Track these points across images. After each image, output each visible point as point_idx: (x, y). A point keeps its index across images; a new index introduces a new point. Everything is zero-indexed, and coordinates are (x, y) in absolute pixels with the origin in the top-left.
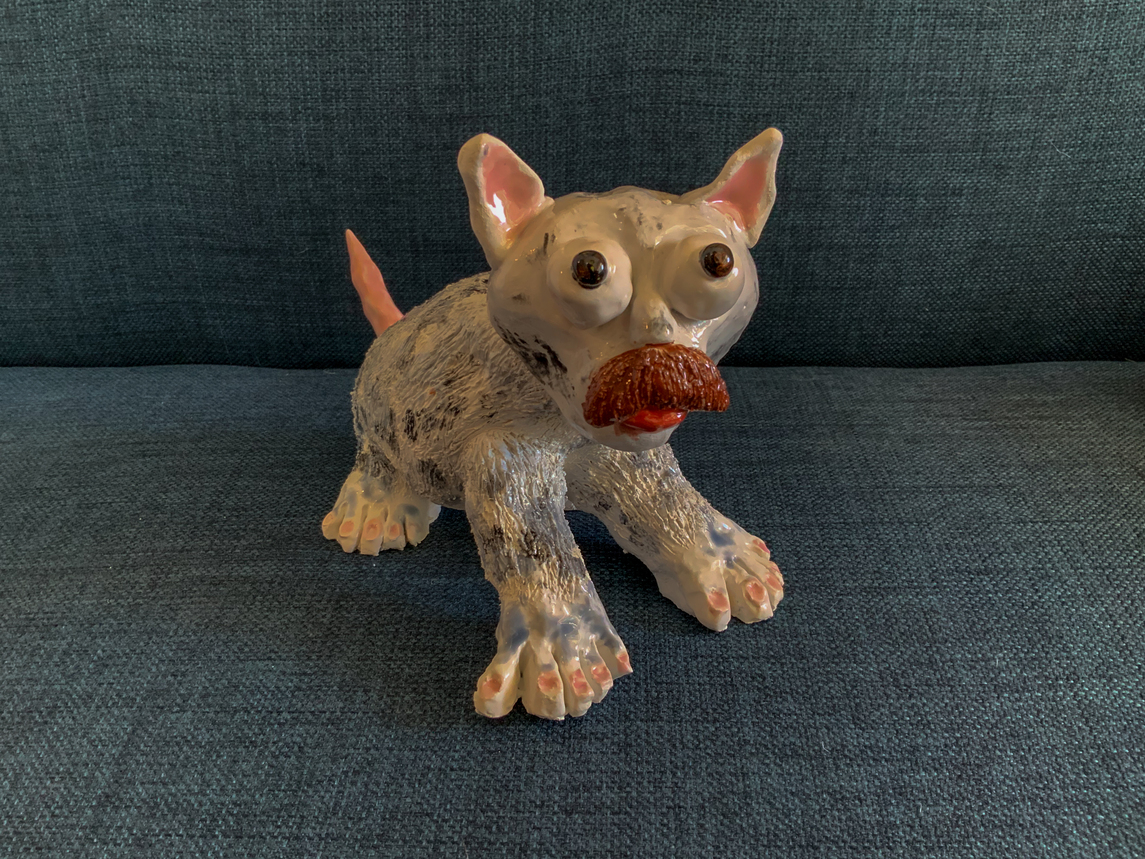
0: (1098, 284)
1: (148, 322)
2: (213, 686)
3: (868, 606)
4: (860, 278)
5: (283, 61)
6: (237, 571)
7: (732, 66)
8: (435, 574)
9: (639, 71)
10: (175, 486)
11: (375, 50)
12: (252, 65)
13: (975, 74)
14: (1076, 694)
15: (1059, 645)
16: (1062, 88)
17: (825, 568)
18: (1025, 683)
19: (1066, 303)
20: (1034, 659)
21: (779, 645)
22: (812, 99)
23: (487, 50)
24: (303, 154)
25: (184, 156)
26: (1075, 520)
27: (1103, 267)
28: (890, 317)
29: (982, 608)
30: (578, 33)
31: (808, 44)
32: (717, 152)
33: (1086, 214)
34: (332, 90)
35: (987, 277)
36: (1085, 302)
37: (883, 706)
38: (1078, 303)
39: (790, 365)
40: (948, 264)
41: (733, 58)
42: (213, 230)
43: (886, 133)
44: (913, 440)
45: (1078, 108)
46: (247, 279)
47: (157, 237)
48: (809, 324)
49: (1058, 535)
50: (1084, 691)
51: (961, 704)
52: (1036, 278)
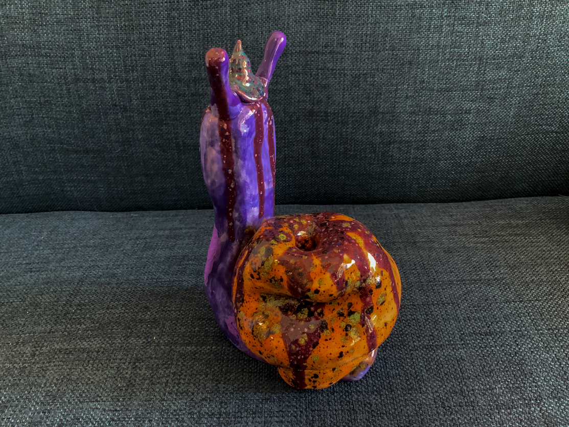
0: (543, 157)
1: (35, 190)
2: (65, 419)
3: (427, 357)
4: (417, 157)
5: (102, 51)
6: (79, 345)
7: (346, 49)
8: (189, 344)
9: (296, 52)
10: (47, 291)
11: (152, 44)
12: (85, 54)
13: (476, 50)
14: (541, 409)
15: (531, 379)
16: (523, 56)
17: (403, 334)
18: (513, 403)
19: (527, 167)
20: (518, 388)
21: (379, 383)
22: (389, 65)
23: (213, 43)
24: (115, 100)
25: (50, 102)
26: (536, 300)
27: (546, 148)
28: (434, 177)
29: (488, 356)
30: (262, 33)
31: (386, 37)
32: (339, 94)
33: (537, 121)
34: (130, 66)
35: (485, 155)
36: (537, 166)
37: (436, 420)
38: (533, 167)
39: (382, 203)
40: (464, 149)
41: (346, 45)
42: (68, 141)
43: (429, 82)
44: (449, 251)
45: (531, 66)
46: (88, 166)
47: (37, 146)
48: (391, 182)
49: (528, 310)
50: (545, 407)
51: (479, 418)
52: (510, 155)
